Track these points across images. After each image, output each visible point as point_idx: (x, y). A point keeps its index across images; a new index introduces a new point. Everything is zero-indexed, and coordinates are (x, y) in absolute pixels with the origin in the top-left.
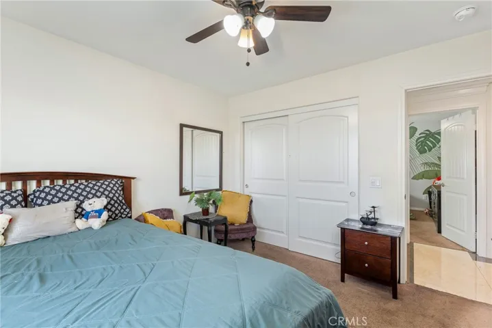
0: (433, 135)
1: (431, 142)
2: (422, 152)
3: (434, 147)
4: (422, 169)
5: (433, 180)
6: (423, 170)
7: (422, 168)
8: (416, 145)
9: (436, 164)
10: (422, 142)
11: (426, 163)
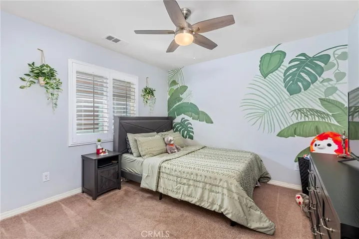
0: (311, 61)
1: (308, 73)
2: (293, 91)
3: (313, 83)
4: (294, 120)
5: (311, 139)
6: (296, 121)
7: (294, 118)
8: (284, 80)
9: (317, 111)
10: (293, 74)
11: (299, 110)
